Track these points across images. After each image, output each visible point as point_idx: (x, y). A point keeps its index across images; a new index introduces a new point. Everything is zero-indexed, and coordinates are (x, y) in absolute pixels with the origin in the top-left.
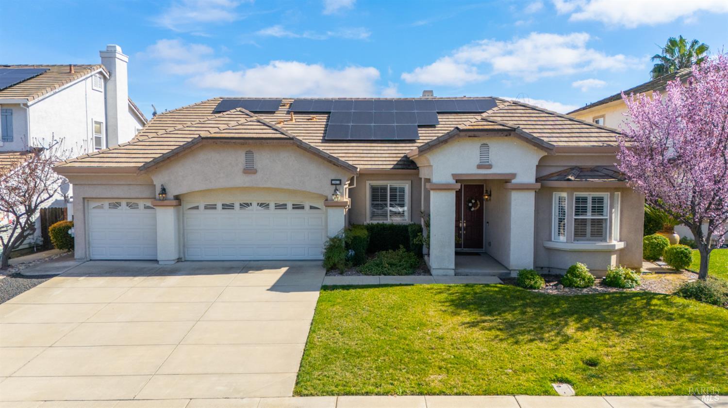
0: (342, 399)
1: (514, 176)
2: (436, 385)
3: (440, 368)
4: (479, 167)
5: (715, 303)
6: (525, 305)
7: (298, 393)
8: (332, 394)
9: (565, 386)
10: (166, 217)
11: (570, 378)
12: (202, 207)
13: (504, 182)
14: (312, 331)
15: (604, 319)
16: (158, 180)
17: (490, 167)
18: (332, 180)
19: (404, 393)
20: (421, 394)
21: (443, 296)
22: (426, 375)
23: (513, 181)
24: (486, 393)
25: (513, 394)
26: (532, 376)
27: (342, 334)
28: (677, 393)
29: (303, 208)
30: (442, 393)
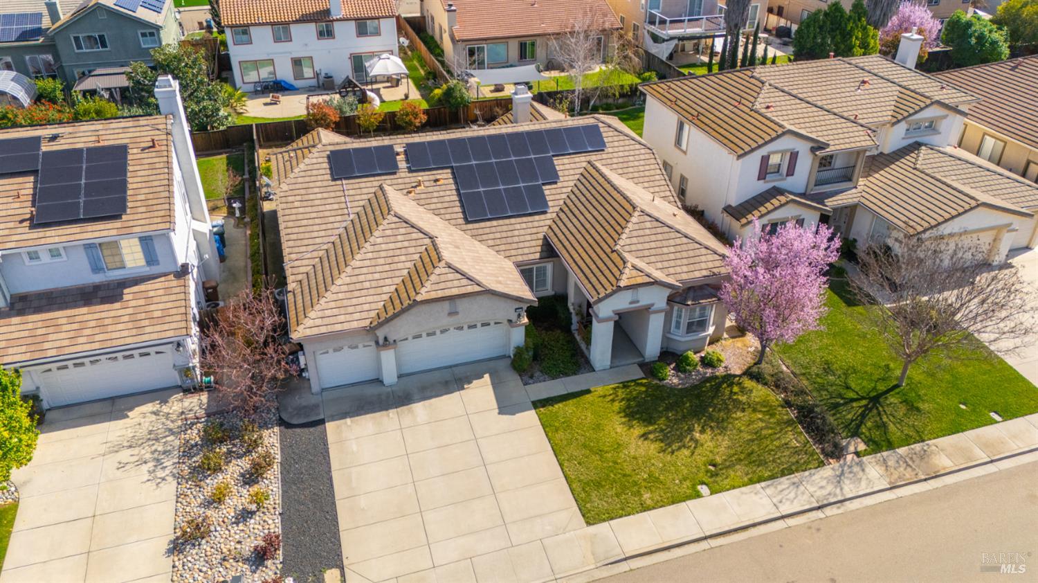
0: (611, 522)
1: (653, 305)
2: (649, 502)
3: (646, 487)
4: (631, 303)
5: (765, 384)
6: (667, 409)
7: (588, 524)
8: (604, 520)
9: (704, 487)
10: (388, 357)
11: (706, 481)
12: (410, 338)
13: (647, 310)
14: (561, 465)
15: (711, 418)
16: (381, 334)
17: (638, 302)
18: (516, 309)
19: (638, 512)
20: (645, 511)
21: (617, 406)
22: (641, 495)
23: (653, 308)
24: (673, 503)
25: (684, 501)
26: (688, 483)
27: (579, 463)
28: (751, 482)
29: (489, 324)
30: (654, 508)
